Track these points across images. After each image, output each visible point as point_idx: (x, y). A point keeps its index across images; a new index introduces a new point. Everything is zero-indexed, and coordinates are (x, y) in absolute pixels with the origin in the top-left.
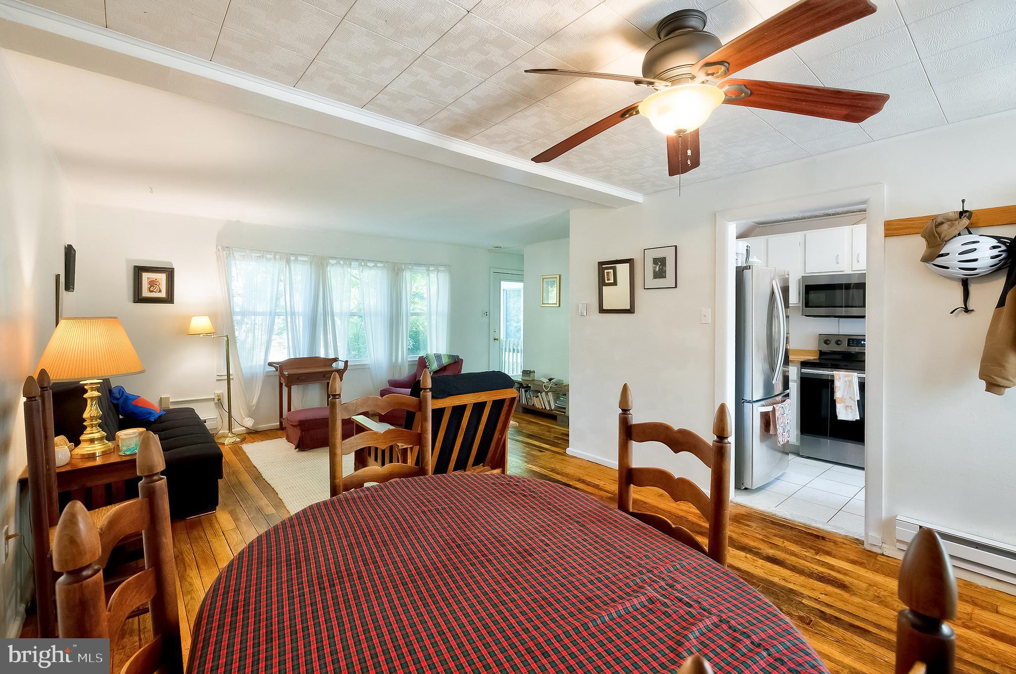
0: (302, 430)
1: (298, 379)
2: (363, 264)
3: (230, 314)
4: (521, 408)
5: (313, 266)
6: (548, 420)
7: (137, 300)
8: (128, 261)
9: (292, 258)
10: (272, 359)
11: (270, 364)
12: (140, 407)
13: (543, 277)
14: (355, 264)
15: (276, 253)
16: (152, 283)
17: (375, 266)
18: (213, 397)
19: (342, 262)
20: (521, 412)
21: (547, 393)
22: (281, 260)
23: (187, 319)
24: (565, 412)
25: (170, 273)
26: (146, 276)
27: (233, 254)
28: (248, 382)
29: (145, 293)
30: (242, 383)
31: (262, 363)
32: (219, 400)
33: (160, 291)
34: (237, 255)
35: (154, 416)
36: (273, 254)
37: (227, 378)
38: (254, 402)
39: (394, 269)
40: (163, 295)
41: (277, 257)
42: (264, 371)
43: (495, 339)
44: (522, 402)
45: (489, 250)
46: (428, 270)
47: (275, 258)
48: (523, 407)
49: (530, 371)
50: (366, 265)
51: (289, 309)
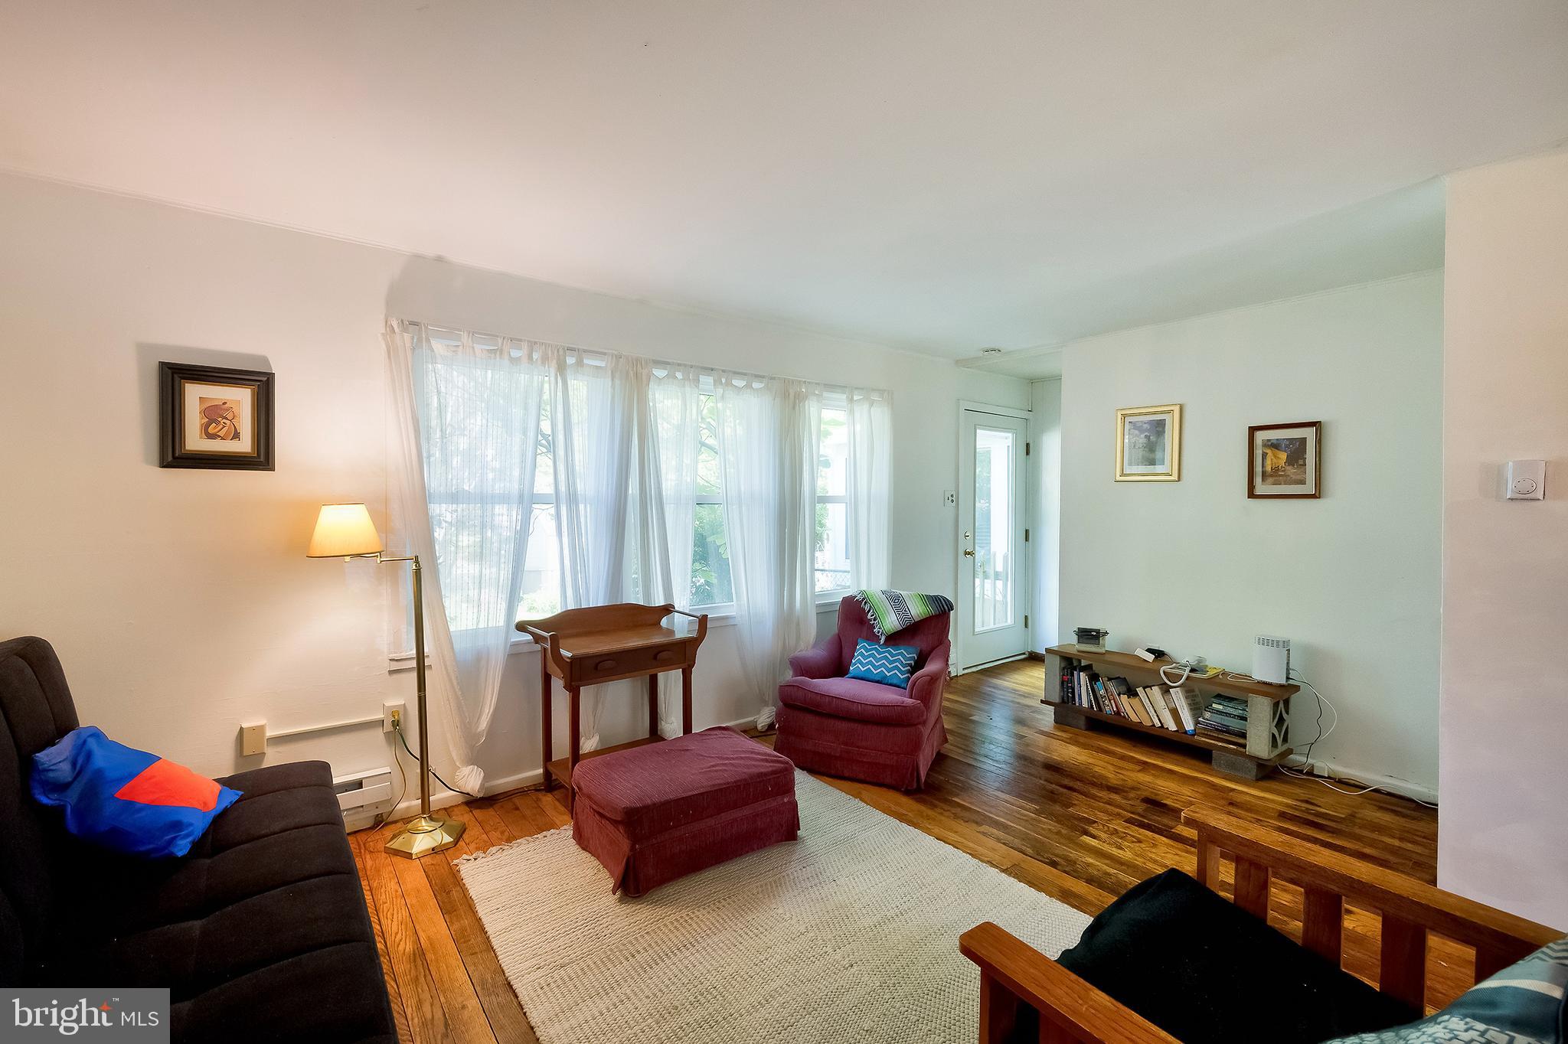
0: (634, 838)
1: (596, 668)
2: (724, 381)
3: (422, 498)
4: (1084, 718)
5: (617, 382)
6: (1194, 762)
7: (170, 458)
8: (143, 349)
9: (571, 360)
10: (523, 615)
11: (521, 627)
12: (148, 806)
13: (1124, 412)
14: (707, 380)
15: (532, 345)
16: (214, 414)
17: (749, 386)
18: (381, 716)
19: (679, 375)
20: (1083, 727)
21: (1166, 690)
22: (543, 363)
23: (309, 511)
24: (1244, 746)
25: (263, 386)
26: (194, 394)
27: (428, 341)
28: (468, 674)
29: (195, 441)
30: (453, 678)
31: (501, 622)
32: (396, 724)
33: (236, 436)
34: (439, 346)
35: (187, 836)
36: (525, 345)
37: (415, 665)
38: (483, 724)
39: (785, 395)
40: (244, 445)
41: (535, 356)
42: (506, 643)
43: (966, 553)
44: (1081, 704)
45: (961, 363)
46: (851, 400)
47: (530, 357)
48: (1087, 717)
49: (1098, 631)
50: (729, 384)
51: (563, 488)
